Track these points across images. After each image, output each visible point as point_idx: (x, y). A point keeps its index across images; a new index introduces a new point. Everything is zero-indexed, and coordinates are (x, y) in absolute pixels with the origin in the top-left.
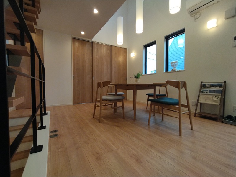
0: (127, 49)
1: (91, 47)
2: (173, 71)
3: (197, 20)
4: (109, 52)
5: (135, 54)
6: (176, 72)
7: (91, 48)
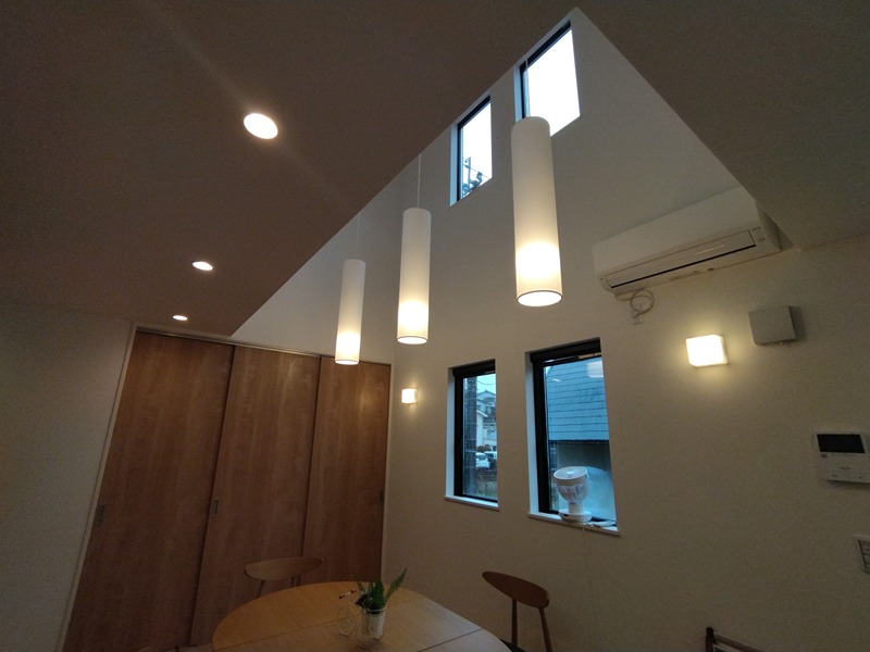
0: (389, 366)
1: (227, 364)
2: (570, 522)
3: (641, 316)
4: (309, 380)
5: (419, 395)
6: (580, 528)
7: (226, 370)
